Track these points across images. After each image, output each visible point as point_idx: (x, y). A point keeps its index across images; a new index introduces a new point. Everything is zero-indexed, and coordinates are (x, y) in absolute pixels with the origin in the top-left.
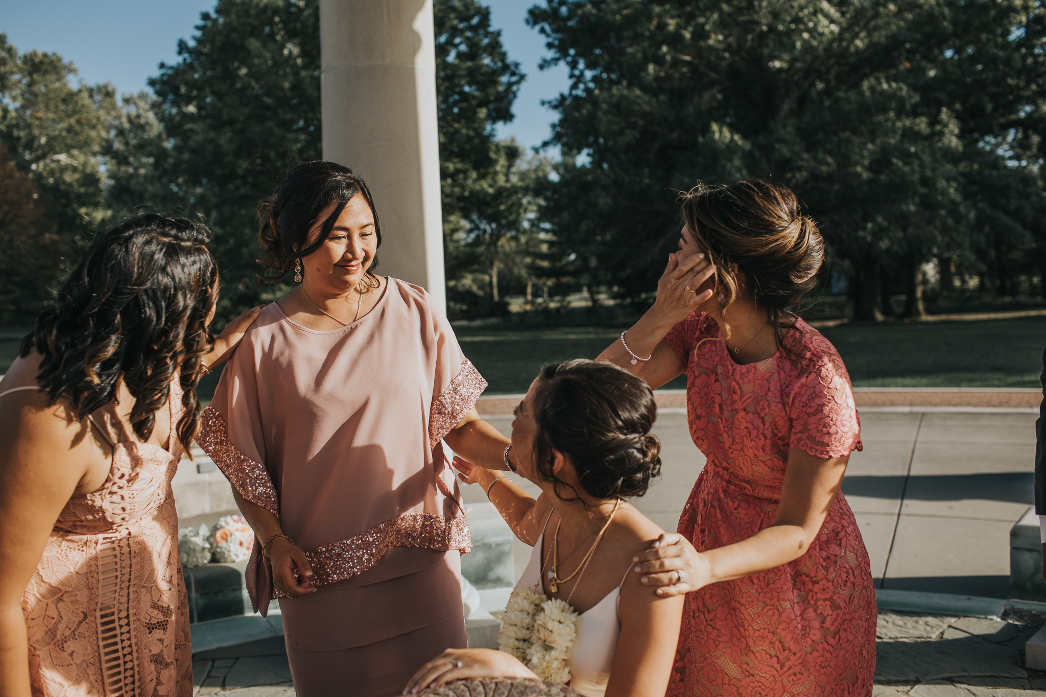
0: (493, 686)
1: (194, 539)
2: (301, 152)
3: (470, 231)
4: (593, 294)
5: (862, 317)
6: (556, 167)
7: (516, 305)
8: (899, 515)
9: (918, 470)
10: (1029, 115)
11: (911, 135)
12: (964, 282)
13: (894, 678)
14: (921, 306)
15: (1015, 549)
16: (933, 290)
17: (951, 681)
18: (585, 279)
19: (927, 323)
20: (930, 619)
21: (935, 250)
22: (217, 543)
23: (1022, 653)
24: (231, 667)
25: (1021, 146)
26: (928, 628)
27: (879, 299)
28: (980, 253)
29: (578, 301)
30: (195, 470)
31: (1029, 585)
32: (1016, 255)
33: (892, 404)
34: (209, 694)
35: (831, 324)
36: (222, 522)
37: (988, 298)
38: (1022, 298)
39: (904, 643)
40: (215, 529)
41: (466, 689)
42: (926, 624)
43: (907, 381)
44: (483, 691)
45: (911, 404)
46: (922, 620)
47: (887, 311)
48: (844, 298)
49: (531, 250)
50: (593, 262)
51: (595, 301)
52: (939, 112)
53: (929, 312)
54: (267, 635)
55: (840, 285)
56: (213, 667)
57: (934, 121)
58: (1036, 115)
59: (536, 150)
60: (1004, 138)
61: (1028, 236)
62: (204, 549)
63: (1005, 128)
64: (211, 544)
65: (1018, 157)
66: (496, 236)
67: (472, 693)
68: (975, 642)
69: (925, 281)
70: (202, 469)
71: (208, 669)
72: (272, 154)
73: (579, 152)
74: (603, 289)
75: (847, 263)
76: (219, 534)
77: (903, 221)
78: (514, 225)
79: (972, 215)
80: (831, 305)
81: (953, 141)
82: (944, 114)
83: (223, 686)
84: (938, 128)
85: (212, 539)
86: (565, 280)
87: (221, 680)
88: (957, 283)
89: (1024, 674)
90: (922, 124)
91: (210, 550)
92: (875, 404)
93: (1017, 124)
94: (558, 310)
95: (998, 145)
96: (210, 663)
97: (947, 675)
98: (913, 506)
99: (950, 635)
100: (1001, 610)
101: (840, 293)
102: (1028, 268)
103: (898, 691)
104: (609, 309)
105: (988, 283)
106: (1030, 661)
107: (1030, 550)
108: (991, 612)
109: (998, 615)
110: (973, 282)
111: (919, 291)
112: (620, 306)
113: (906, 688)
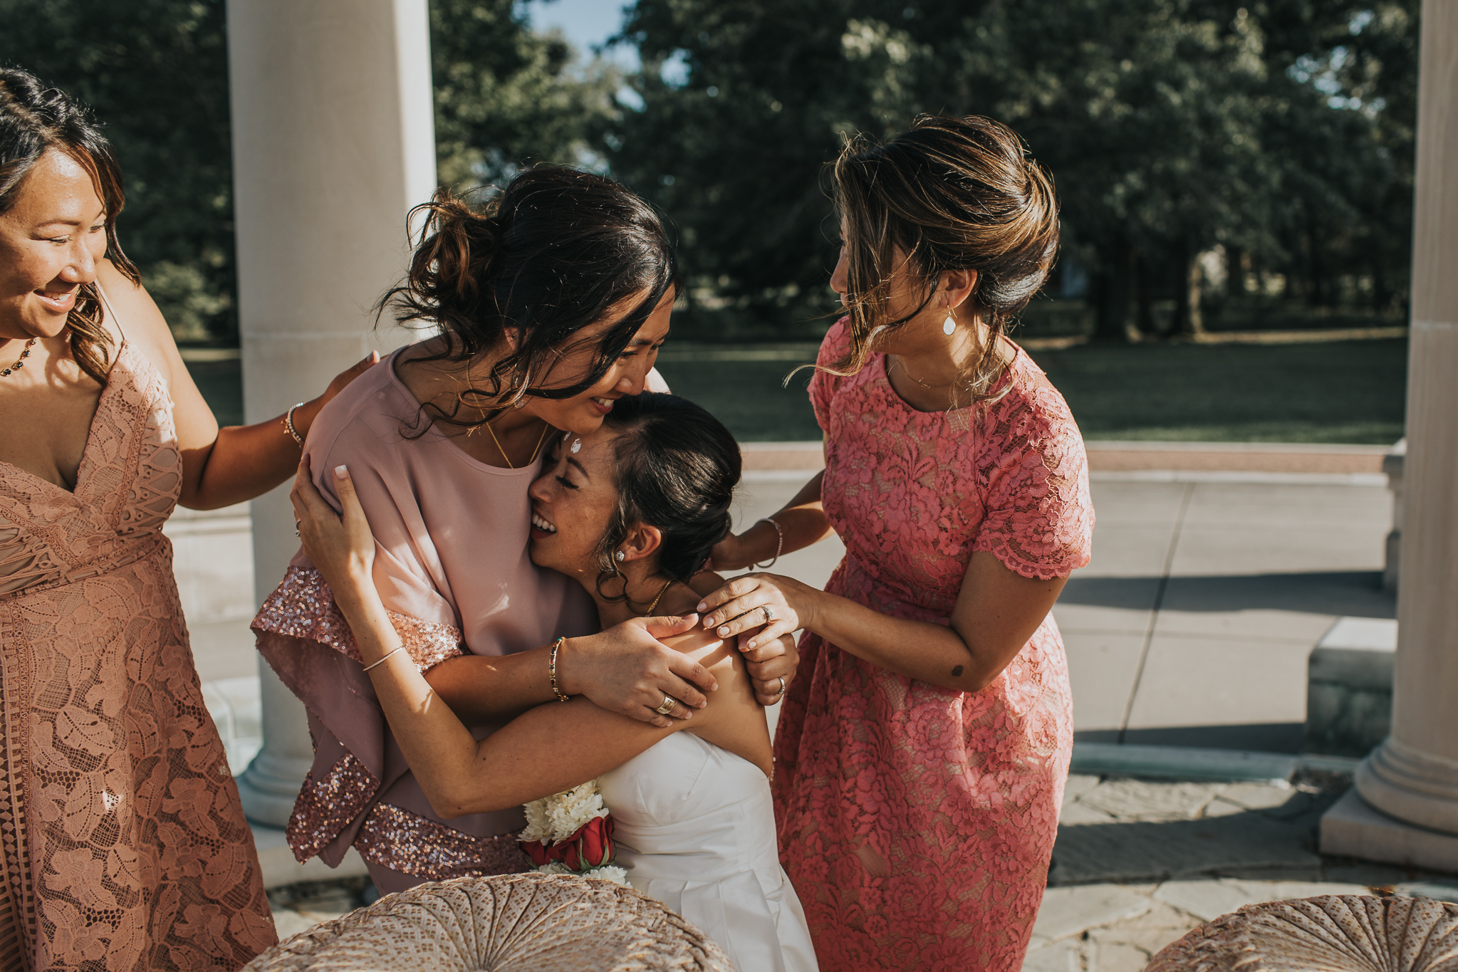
2: (195, 36)
3: (486, 182)
5: (1108, 334)
6: (630, 81)
8: (1151, 635)
9: (1183, 567)
10: (1366, 30)
11: (1189, 51)
12: (1261, 283)
13: (1131, 874)
14: (1196, 319)
15: (1314, 683)
16: (1216, 295)
17: (1214, 875)
19: (1204, 347)
20: (1189, 788)
21: (1222, 234)
23: (1315, 832)
25: (1353, 76)
26: (1185, 801)
27: (1134, 307)
28: (1285, 238)
31: (1330, 735)
32: (1339, 245)
33: (1148, 467)
35: (1060, 343)
37: (1295, 309)
38: (1345, 311)
39: (1149, 825)
41: (464, 895)
42: (1184, 794)
43: (1172, 433)
44: (491, 897)
45: (1176, 468)
46: (1177, 789)
47: (1146, 325)
48: (1078, 306)
50: (689, 236)
51: (692, 301)
52: (1233, 15)
53: (1209, 327)
55: (1076, 283)
57: (1226, 30)
58: (1375, 31)
59: (597, 51)
60: (1328, 62)
61: (1354, 214)
63: (1328, 46)
65: (1346, 93)
67: (473, 899)
68: (1251, 820)
69: (1204, 282)
72: (144, 40)
73: (668, 55)
74: (705, 281)
75: (1089, 251)
77: (1172, 185)
79: (1275, 178)
80: (1062, 315)
81: (1251, 62)
82: (1242, 21)
84: (1231, 41)
88: (1251, 284)
89: (1316, 861)
90: (1207, 33)
92: (1121, 467)
93: (1347, 41)
95: (1319, 74)
97: (1207, 867)
98: (1172, 621)
99: (1217, 810)
100: (1290, 772)
101: (1075, 298)
102: (1354, 265)
103: (1137, 893)
104: (713, 314)
105: (1297, 287)
106: (1325, 844)
107: (1335, 683)
108: (1276, 775)
109: (1286, 780)
110: (1275, 285)
111: (1194, 297)
112: (731, 309)
113: (1149, 888)
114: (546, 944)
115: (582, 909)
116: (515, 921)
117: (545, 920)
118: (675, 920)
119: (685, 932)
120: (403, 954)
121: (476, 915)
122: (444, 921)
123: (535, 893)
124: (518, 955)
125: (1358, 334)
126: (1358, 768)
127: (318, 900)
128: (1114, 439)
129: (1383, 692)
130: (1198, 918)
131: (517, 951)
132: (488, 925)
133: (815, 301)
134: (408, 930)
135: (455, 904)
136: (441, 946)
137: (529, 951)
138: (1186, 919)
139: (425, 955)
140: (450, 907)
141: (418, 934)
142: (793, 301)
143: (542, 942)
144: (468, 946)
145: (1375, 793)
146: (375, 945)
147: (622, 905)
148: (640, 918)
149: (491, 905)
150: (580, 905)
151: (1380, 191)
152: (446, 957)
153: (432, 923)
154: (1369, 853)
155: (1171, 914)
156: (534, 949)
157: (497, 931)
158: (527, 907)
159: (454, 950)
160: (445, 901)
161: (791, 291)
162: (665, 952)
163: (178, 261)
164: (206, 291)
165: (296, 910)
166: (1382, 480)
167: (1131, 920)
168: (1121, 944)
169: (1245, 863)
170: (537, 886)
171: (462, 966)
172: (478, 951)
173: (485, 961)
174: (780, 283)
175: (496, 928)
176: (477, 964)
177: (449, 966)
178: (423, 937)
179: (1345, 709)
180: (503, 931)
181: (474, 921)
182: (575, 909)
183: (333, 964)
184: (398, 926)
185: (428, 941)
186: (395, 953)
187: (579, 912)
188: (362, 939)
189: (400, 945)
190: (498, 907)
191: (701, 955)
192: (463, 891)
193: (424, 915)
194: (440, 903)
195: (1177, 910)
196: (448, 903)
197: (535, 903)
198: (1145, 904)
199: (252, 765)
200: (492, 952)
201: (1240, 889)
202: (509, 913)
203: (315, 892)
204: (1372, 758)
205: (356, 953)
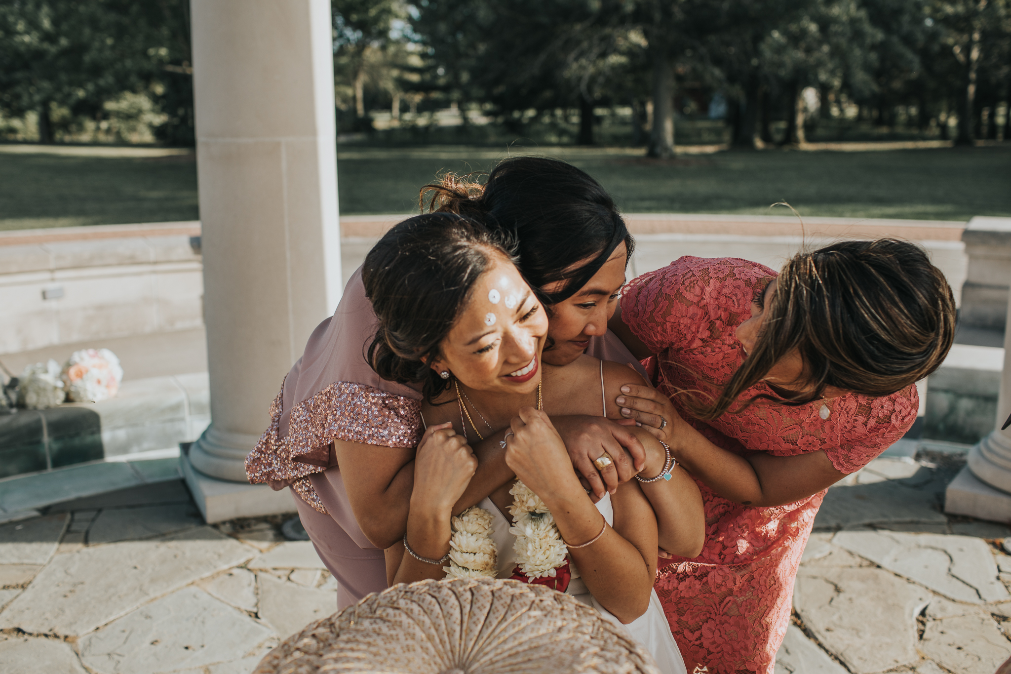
0: (468, 595)
1: (43, 377)
4: (463, 110)
5: (741, 143)
7: (382, 121)
12: (842, 110)
14: (800, 134)
15: (932, 390)
16: (813, 118)
17: (873, 527)
18: (456, 95)
19: (806, 153)
22: (71, 381)
24: (93, 520)
27: (758, 125)
29: (448, 118)
30: (39, 296)
31: (941, 427)
32: (897, 85)
33: (782, 234)
34: (70, 551)
35: (710, 149)
36: (76, 357)
37: (865, 128)
38: (900, 130)
40: (68, 365)
41: (434, 600)
44: (456, 603)
47: (766, 138)
48: (720, 124)
49: (400, 61)
50: (465, 77)
51: (465, 119)
53: (810, 139)
54: (133, 483)
55: (718, 109)
56: (72, 520)
62: (55, 388)
64: (64, 382)
66: (361, 46)
67: (443, 605)
68: (892, 487)
69: (805, 110)
70: (48, 295)
71: (67, 521)
74: (474, 105)
76: (72, 371)
78: (383, 34)
80: (710, 130)
83: (86, 541)
85: (65, 377)
86: (436, 95)
87: (82, 536)
88: (835, 111)
89: (943, 519)
91: (63, 389)
92: (764, 233)
94: (427, 128)
96: (69, 516)
97: (867, 521)
99: (866, 479)
100: (914, 452)
101: (718, 118)
102: (905, 99)
103: (821, 539)
104: (480, 129)
105: (865, 113)
106: (949, 507)
107: (946, 391)
108: (905, 455)
109: (911, 457)
110: (851, 111)
111: (800, 119)
112: (492, 125)
113: (829, 536)
114: (511, 649)
115: (535, 617)
116: (480, 627)
117: (506, 627)
118: (608, 626)
119: (619, 637)
120: (392, 655)
121: (447, 619)
122: (420, 624)
123: (493, 600)
124: (487, 658)
125: (909, 145)
126: (971, 453)
127: (251, 532)
128: (754, 214)
129: (991, 399)
130: (867, 559)
131: (486, 654)
132: (458, 629)
133: (546, 119)
134: (393, 632)
135: (428, 609)
136: (422, 647)
137: (497, 655)
138: (858, 560)
139: (410, 655)
140: (425, 612)
141: (401, 636)
142: (533, 120)
143: (506, 647)
144: (443, 647)
145: (986, 472)
146: (369, 647)
147: (565, 613)
148: (580, 625)
149: (458, 611)
150: (533, 613)
151: (936, 48)
152: (426, 657)
153: (412, 626)
154: (982, 514)
155: (846, 556)
156: (501, 654)
157: (467, 635)
158: (488, 613)
159: (432, 650)
160: (419, 605)
161: (531, 113)
162: (612, 660)
163: (134, 91)
164: (153, 111)
165: (237, 538)
166: (960, 246)
167: (819, 559)
168: (814, 578)
169: (893, 519)
170: (493, 592)
171: (440, 665)
172: (452, 651)
173: (459, 661)
174: (523, 108)
175: (465, 632)
176: (453, 663)
177: (430, 665)
178: (407, 639)
179: (952, 409)
180: (471, 635)
181: (446, 625)
182: (530, 617)
183: (339, 666)
184: (385, 629)
185: (410, 642)
186: (385, 653)
187: (532, 620)
188: (357, 641)
189: (389, 646)
190: (464, 612)
191: (639, 661)
192: (433, 597)
193: (404, 618)
194: (415, 607)
195: (851, 553)
196: (422, 607)
197: (495, 610)
198: (827, 548)
199: (204, 435)
200: (464, 652)
201: (893, 539)
202: (475, 619)
203: (249, 525)
204: (981, 445)
205: (355, 655)
